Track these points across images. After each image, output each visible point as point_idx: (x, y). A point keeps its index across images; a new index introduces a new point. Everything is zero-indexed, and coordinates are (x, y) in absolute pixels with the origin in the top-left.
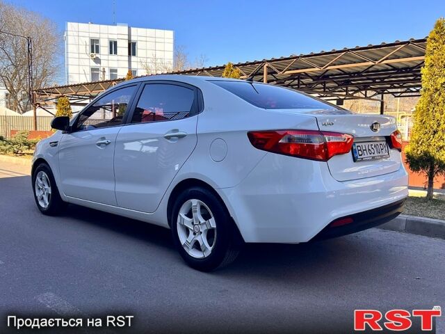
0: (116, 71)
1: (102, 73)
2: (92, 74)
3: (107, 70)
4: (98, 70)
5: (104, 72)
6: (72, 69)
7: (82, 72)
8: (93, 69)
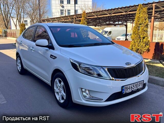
0: (70, 11)
1: (65, 12)
2: (61, 12)
3: (67, 10)
4: (63, 10)
5: (66, 11)
6: (53, 11)
7: (57, 11)
8: (61, 10)
